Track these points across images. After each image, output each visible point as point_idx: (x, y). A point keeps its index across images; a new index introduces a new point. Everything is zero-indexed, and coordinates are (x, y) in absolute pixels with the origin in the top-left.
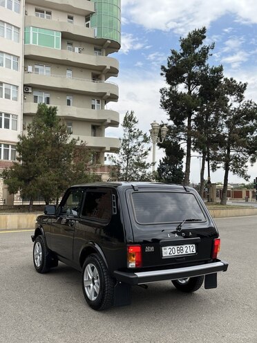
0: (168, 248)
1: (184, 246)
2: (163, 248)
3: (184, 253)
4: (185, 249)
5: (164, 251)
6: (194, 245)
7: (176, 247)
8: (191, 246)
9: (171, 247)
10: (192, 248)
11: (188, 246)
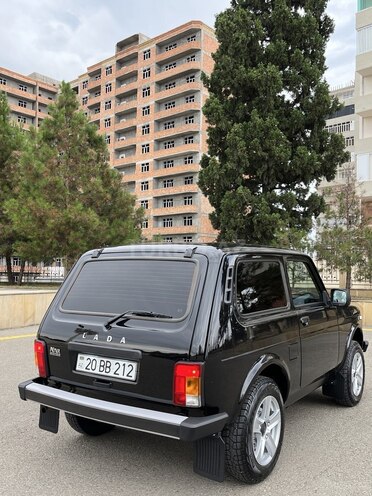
0: (86, 357)
1: (113, 362)
2: (79, 356)
3: (111, 374)
4: (114, 367)
5: (79, 361)
6: (135, 365)
7: (98, 359)
8: (127, 363)
9: (92, 358)
10: (128, 369)
11: (121, 362)
